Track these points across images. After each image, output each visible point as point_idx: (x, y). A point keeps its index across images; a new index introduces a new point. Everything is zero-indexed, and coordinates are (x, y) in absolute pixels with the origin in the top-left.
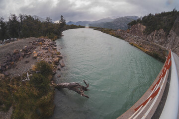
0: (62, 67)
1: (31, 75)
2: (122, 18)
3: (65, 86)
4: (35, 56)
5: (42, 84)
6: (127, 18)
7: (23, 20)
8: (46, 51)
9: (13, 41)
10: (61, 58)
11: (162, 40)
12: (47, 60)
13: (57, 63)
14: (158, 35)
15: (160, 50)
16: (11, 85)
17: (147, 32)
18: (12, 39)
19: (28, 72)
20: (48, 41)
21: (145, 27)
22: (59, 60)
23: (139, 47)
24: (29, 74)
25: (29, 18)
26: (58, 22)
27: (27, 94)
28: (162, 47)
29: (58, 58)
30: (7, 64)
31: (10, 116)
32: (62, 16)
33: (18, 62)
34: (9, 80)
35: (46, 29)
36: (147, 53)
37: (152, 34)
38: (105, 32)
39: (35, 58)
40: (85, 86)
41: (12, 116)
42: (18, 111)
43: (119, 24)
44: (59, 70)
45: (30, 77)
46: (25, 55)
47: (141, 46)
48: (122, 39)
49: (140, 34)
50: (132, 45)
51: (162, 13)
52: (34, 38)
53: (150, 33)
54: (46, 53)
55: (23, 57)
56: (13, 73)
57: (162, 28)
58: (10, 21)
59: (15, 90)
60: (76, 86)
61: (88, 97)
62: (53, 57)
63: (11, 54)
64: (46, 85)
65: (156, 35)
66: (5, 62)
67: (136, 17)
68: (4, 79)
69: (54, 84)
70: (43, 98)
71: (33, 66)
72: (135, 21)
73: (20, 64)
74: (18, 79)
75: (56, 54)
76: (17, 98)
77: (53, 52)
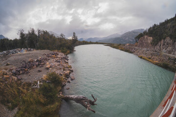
0: (72, 80)
1: (41, 83)
2: (129, 33)
3: (72, 99)
4: (47, 66)
5: (50, 93)
6: (134, 32)
7: (40, 34)
8: (58, 63)
9: (30, 50)
10: (72, 71)
11: (170, 48)
12: (58, 72)
13: (67, 76)
14: (166, 44)
15: (169, 59)
16: (21, 89)
17: (155, 43)
18: (29, 49)
19: (39, 80)
20: (61, 55)
21: (151, 38)
22: (70, 73)
23: (148, 59)
24: (40, 82)
25: (46, 33)
26: (70, 38)
27: (34, 99)
28: (171, 55)
29: (68, 72)
30: (22, 70)
31: (13, 115)
32: (74, 33)
33: (32, 70)
34: (21, 83)
35: (60, 44)
36: (156, 64)
37: (159, 44)
38: (114, 47)
39: (48, 69)
40: (93, 100)
41: (16, 115)
42: (22, 112)
43: (127, 38)
44: (69, 82)
45: (40, 85)
46: (39, 65)
47: (150, 58)
48: (131, 53)
49: (147, 46)
50: (141, 58)
51: (165, 21)
52: (48, 51)
53: (158, 43)
54: (58, 65)
55: (37, 66)
56: (26, 78)
57: (168, 36)
58: (30, 33)
59: (24, 93)
60: (83, 99)
61: (94, 112)
62: (64, 70)
63: (27, 62)
64: (54, 95)
65: (164, 45)
66: (20, 68)
67: (142, 30)
68: (16, 82)
69: (62, 96)
70: (49, 107)
71: (44, 76)
72: (141, 34)
73: (33, 72)
74: (29, 85)
75: (67, 67)
76: (24, 102)
77: (65, 65)
